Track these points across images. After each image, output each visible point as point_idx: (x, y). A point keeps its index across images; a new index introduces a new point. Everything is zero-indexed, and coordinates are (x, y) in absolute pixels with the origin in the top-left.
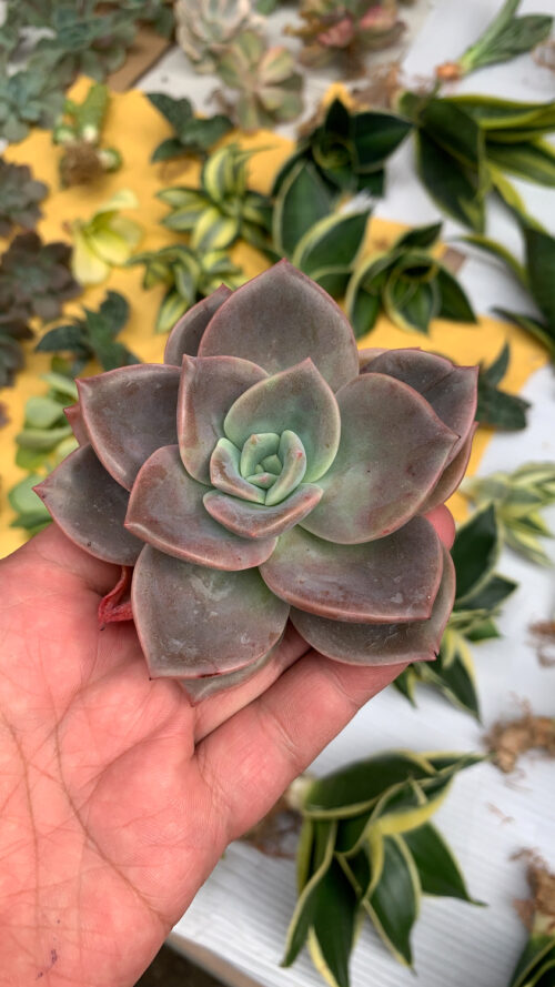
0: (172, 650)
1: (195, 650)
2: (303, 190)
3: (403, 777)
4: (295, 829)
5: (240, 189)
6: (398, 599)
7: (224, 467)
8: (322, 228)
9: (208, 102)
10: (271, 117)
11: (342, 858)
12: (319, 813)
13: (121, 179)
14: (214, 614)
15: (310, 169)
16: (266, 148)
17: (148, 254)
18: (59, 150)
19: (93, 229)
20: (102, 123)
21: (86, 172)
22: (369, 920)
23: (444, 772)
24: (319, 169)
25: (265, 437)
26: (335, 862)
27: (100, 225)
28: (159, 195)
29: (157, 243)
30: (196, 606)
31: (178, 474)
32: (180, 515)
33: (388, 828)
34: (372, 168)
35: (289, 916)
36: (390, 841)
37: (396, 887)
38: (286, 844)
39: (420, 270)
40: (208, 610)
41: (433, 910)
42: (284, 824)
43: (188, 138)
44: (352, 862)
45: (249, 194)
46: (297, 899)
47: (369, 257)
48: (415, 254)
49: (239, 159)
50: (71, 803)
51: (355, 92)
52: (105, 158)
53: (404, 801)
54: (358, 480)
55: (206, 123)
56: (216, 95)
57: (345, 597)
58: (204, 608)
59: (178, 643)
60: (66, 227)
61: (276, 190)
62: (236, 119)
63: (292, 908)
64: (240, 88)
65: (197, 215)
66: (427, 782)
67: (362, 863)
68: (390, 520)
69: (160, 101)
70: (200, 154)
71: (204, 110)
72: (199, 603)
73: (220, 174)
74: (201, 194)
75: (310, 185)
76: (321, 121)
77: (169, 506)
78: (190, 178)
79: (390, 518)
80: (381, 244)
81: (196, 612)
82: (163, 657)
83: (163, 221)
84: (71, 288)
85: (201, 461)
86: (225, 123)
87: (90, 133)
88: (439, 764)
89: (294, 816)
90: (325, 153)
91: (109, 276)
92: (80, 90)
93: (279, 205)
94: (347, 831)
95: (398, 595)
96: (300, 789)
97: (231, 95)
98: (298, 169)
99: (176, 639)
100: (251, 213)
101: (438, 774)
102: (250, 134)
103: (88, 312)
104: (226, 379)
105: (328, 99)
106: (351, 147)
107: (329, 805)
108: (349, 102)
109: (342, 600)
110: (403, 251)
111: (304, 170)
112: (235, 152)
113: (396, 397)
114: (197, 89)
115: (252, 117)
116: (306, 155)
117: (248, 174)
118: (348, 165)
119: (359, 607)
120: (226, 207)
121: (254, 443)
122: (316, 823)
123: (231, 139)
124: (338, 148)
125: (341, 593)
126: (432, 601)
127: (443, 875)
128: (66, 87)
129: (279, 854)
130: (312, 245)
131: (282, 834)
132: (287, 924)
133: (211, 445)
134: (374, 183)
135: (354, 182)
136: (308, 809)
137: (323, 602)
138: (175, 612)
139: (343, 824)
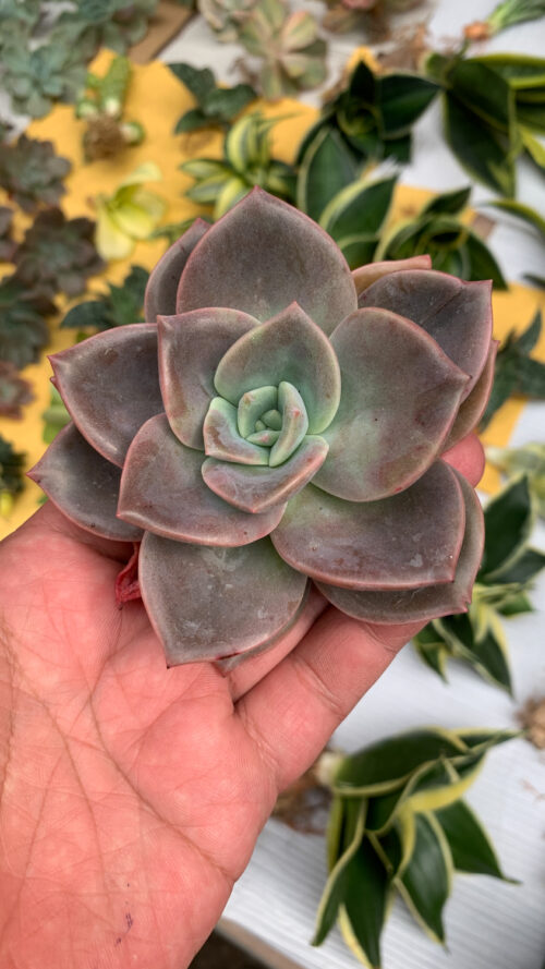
0: (187, 634)
1: (211, 631)
2: (327, 157)
3: (435, 756)
4: (325, 806)
5: (264, 159)
6: (418, 562)
7: (218, 433)
8: (348, 195)
9: (231, 71)
10: (295, 85)
11: (373, 836)
12: (349, 791)
13: (143, 153)
14: (229, 586)
15: (335, 136)
16: (291, 116)
17: (171, 227)
18: (82, 125)
19: (117, 203)
20: (125, 96)
21: (108, 146)
22: (400, 896)
23: (476, 749)
24: (344, 136)
25: (259, 394)
26: (365, 841)
27: (124, 199)
28: (182, 167)
29: (179, 216)
30: (210, 580)
31: (171, 445)
32: (177, 491)
33: (419, 806)
34: (399, 134)
35: (320, 892)
36: (421, 818)
37: (428, 865)
38: (317, 820)
39: (449, 236)
40: (223, 582)
41: (465, 887)
42: (314, 800)
43: (211, 109)
44: (383, 840)
45: (273, 163)
46: (328, 875)
47: (396, 224)
48: (444, 221)
49: (262, 128)
50: (118, 769)
51: (381, 56)
52: (128, 131)
53: (435, 779)
54: (365, 431)
55: (229, 93)
56: (239, 64)
57: (360, 565)
58: (219, 582)
59: (193, 625)
60: (90, 202)
61: (300, 159)
62: (259, 88)
63: (323, 884)
64: (263, 56)
65: (220, 186)
66: (459, 760)
67: (393, 841)
68: (401, 477)
69: (182, 71)
70: (223, 125)
71: (226, 79)
72: (212, 576)
73: (244, 144)
74: (225, 165)
75: (335, 153)
76: (345, 86)
77: (165, 484)
78: (214, 149)
79: (402, 475)
80: (408, 212)
81: (210, 587)
82: (179, 644)
83: (187, 194)
84: (95, 264)
85: (194, 429)
86: (248, 92)
87: (112, 106)
88: (471, 741)
89: (324, 792)
90: (350, 119)
91: (133, 251)
92: (103, 63)
93: (303, 174)
94: (378, 809)
95: (419, 557)
96: (329, 767)
97: (254, 64)
98: (322, 136)
99: (191, 620)
100: (275, 182)
101: (470, 751)
102: (273, 103)
103: (112, 287)
104: (209, 335)
105: (352, 63)
106: (376, 112)
107: (359, 783)
108: (375, 67)
109: (357, 568)
110: (430, 218)
111: (328, 137)
112: (258, 123)
113: (397, 335)
114: (219, 59)
115: (275, 85)
116: (330, 122)
117: (271, 143)
118: (374, 132)
119: (375, 575)
120: (250, 177)
121: (248, 402)
122: (346, 800)
123: (255, 108)
124: (363, 114)
125: (356, 560)
126: (454, 562)
127: (475, 853)
128: (88, 61)
129: (309, 831)
130: (338, 214)
131: (312, 810)
132: (318, 900)
133: (202, 409)
134: (401, 150)
135: (380, 149)
136: (338, 785)
137: (336, 572)
138: (187, 591)
139: (373, 801)
